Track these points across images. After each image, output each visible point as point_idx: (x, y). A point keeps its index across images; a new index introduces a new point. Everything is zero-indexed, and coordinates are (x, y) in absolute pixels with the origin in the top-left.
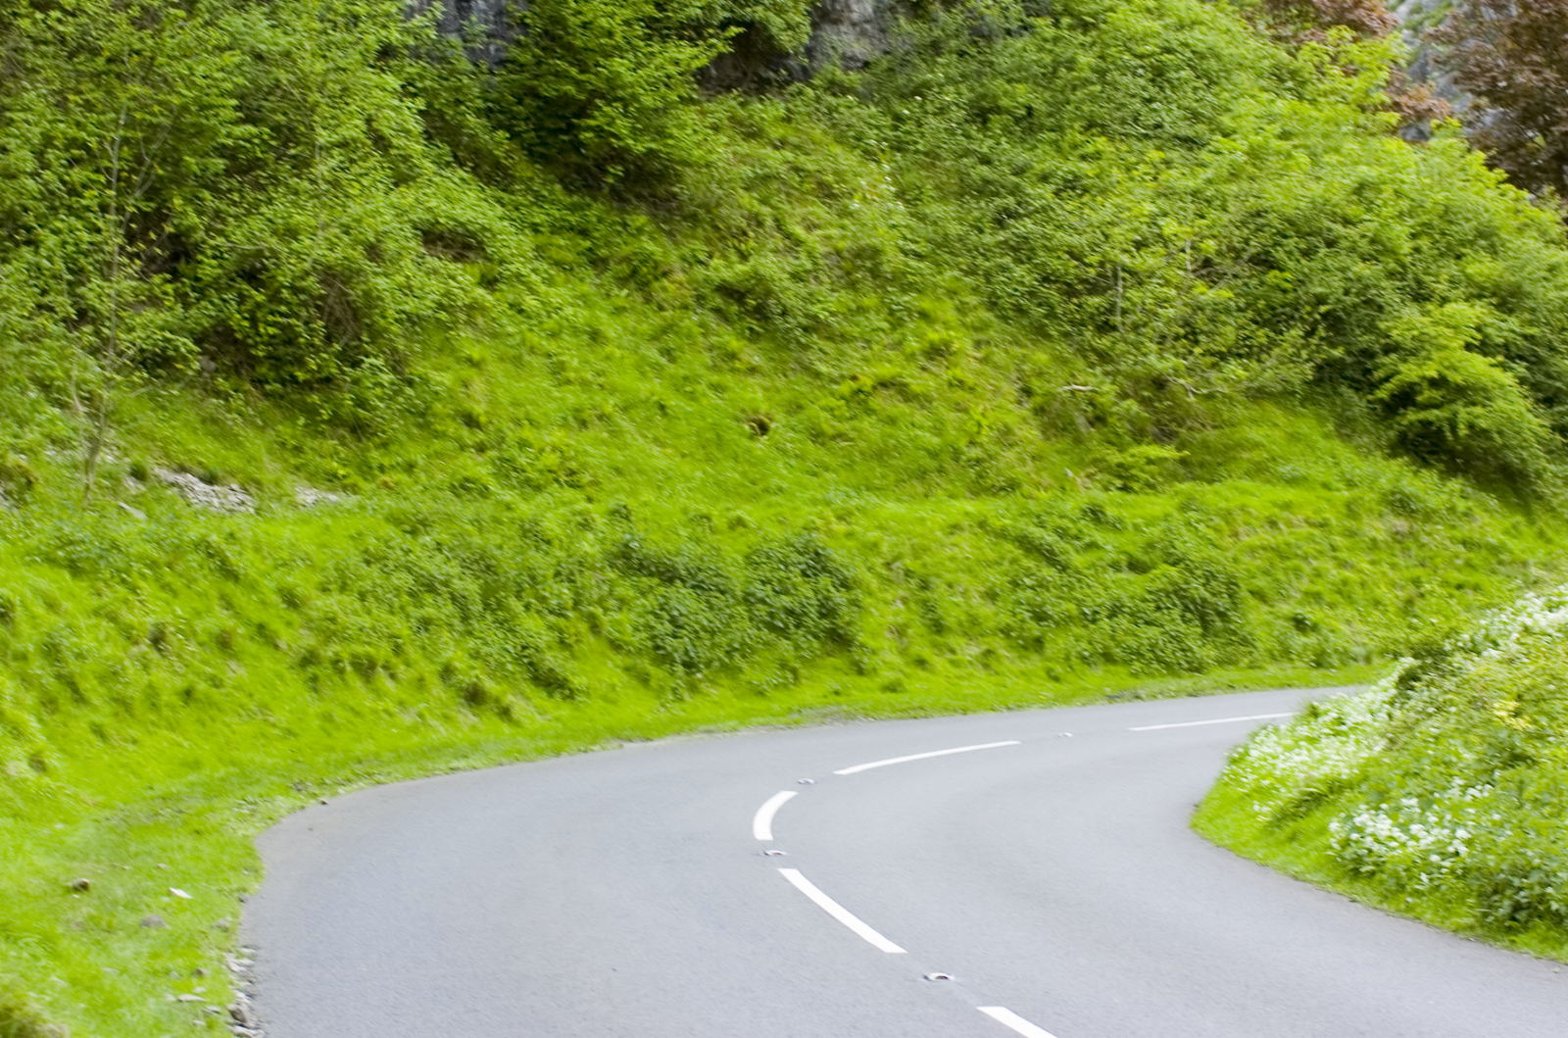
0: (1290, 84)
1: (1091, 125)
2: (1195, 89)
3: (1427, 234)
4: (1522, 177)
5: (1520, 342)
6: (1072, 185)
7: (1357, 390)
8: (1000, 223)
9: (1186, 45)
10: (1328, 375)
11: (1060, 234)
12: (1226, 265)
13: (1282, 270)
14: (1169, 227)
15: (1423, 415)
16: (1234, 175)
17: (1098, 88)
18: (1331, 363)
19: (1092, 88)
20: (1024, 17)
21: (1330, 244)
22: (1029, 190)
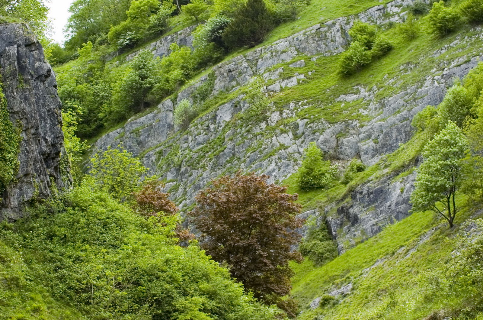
0: (145, 229)
1: (84, 241)
2: (116, 230)
3: (187, 275)
4: (217, 258)
5: (216, 308)
6: (78, 259)
8: (56, 271)
9: (114, 216)
11: (74, 274)
12: (125, 284)
13: (142, 286)
14: (108, 272)
16: (128, 257)
17: (87, 229)
18: (157, 315)
19: (85, 229)
20: (64, 207)
21: (157, 278)
22: (65, 261)
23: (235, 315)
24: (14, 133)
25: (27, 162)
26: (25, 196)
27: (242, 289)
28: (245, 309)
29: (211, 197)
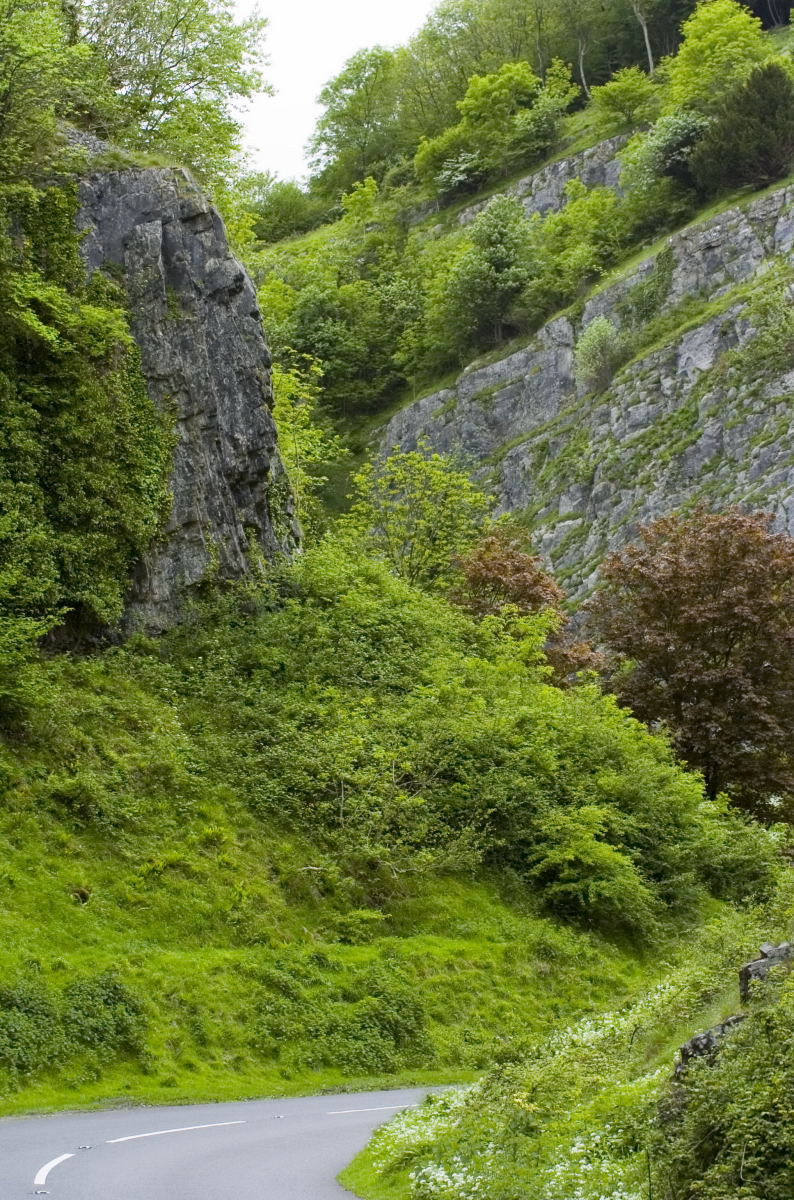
0: (475, 645)
1: (327, 677)
2: (403, 650)
3: (570, 755)
6: (311, 721)
7: (517, 869)
8: (259, 749)
9: (398, 618)
10: (494, 859)
11: (301, 757)
12: (422, 778)
13: (463, 783)
14: (378, 752)
15: (563, 887)
16: (430, 712)
17: (333, 650)
18: (497, 850)
19: (328, 650)
20: (280, 597)
21: (499, 763)
22: (280, 725)
23: (682, 849)
24: (158, 427)
25: (190, 493)
26: (187, 573)
27: (701, 788)
28: (708, 833)
29: (636, 567)
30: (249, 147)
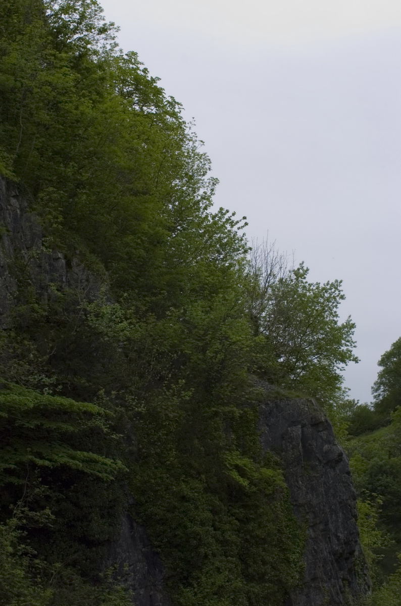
24: (299, 530)
25: (315, 563)
26: (313, 603)
30: (345, 388)
